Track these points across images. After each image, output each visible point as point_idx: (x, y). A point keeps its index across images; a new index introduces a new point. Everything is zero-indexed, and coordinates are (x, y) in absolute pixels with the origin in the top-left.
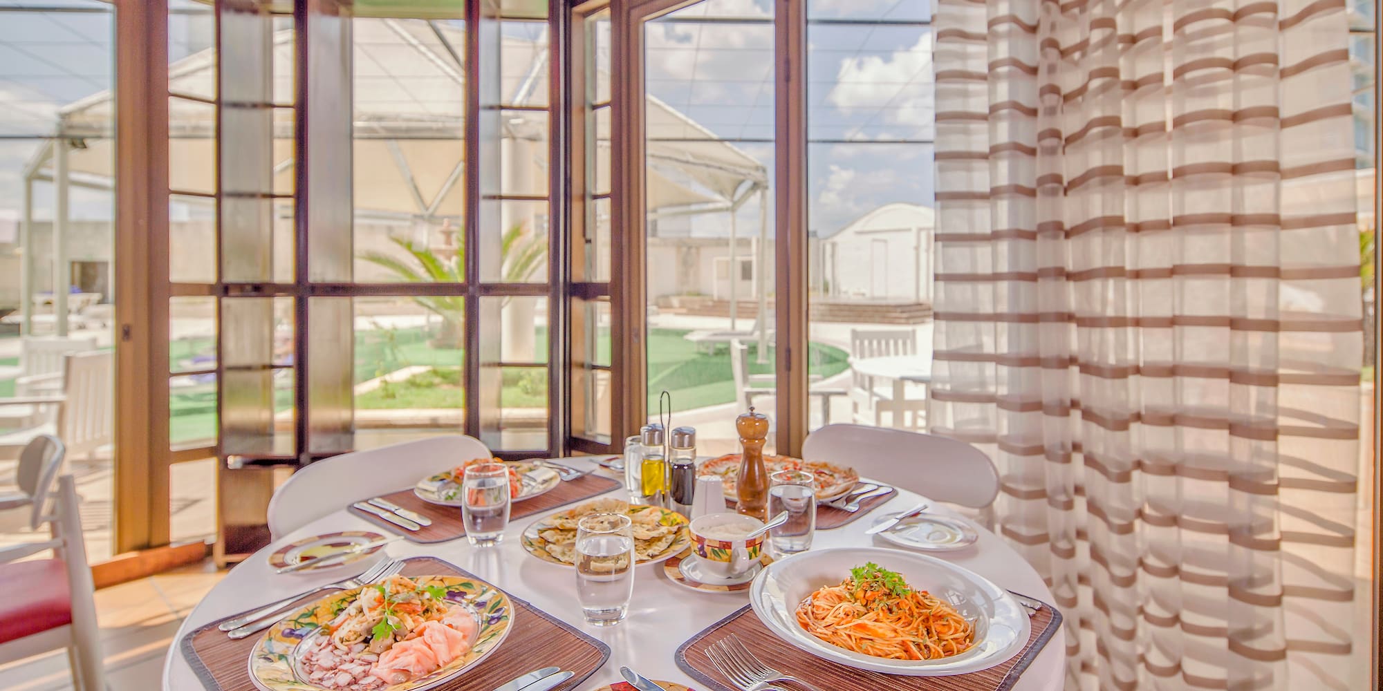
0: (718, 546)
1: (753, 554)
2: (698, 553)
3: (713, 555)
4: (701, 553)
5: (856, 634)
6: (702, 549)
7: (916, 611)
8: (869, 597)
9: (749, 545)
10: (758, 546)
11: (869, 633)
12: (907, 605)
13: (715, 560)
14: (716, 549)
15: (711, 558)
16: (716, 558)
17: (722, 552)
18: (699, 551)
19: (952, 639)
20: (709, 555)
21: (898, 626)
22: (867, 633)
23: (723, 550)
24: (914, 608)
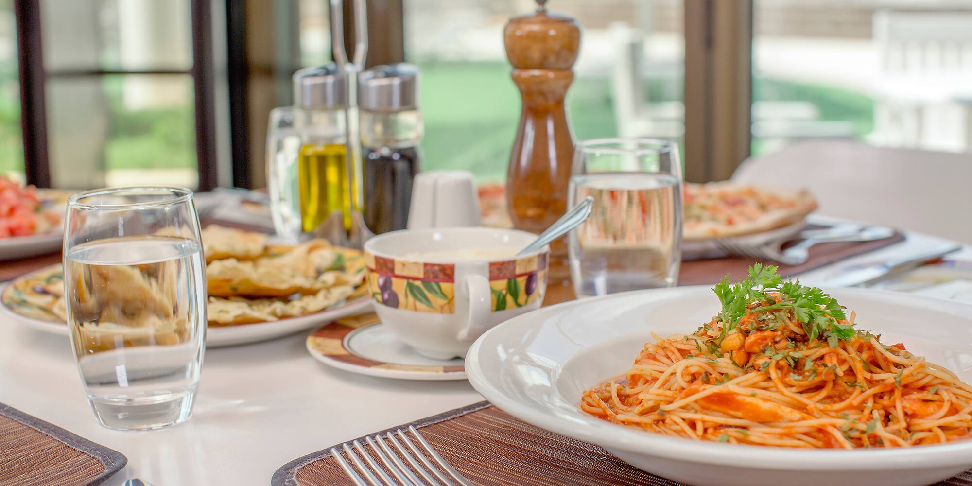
0: (421, 275)
1: (510, 299)
2: (379, 297)
3: (411, 299)
4: (386, 296)
5: (707, 418)
6: (385, 287)
7: (862, 374)
8: (752, 345)
9: (496, 273)
10: (522, 282)
11: (739, 414)
12: (842, 362)
13: (416, 309)
14: (418, 283)
15: (406, 306)
16: (418, 304)
17: (431, 289)
18: (382, 294)
19: (940, 427)
20: (402, 299)
21: (812, 401)
22: (732, 413)
23: (434, 285)
24: (859, 367)
